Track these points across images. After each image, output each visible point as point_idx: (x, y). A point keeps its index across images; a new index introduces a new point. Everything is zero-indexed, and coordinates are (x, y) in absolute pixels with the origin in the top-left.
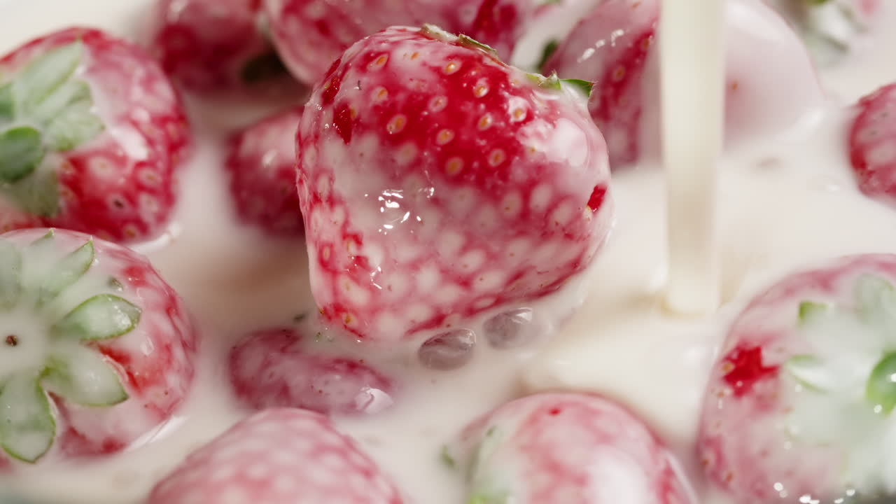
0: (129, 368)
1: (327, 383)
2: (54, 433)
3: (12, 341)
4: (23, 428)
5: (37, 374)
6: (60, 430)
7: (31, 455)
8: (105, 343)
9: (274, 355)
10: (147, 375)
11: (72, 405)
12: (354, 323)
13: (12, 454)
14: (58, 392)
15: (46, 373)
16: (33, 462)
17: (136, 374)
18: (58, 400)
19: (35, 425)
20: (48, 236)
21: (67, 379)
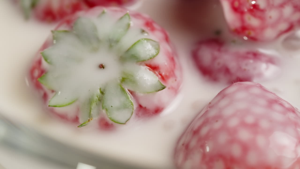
0: (160, 72)
1: (247, 65)
2: (133, 108)
3: (102, 67)
4: (119, 109)
5: (119, 81)
6: (135, 106)
7: (123, 121)
8: (148, 63)
9: (216, 53)
10: (168, 74)
11: (140, 94)
12: (252, 34)
13: (115, 122)
14: (132, 89)
15: (123, 80)
16: (124, 124)
17: (163, 74)
18: (132, 93)
19: (124, 107)
20: (103, 13)
21: (134, 82)
